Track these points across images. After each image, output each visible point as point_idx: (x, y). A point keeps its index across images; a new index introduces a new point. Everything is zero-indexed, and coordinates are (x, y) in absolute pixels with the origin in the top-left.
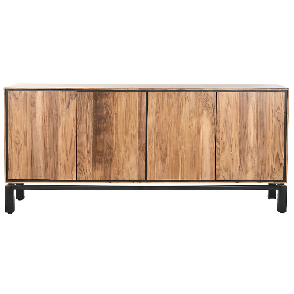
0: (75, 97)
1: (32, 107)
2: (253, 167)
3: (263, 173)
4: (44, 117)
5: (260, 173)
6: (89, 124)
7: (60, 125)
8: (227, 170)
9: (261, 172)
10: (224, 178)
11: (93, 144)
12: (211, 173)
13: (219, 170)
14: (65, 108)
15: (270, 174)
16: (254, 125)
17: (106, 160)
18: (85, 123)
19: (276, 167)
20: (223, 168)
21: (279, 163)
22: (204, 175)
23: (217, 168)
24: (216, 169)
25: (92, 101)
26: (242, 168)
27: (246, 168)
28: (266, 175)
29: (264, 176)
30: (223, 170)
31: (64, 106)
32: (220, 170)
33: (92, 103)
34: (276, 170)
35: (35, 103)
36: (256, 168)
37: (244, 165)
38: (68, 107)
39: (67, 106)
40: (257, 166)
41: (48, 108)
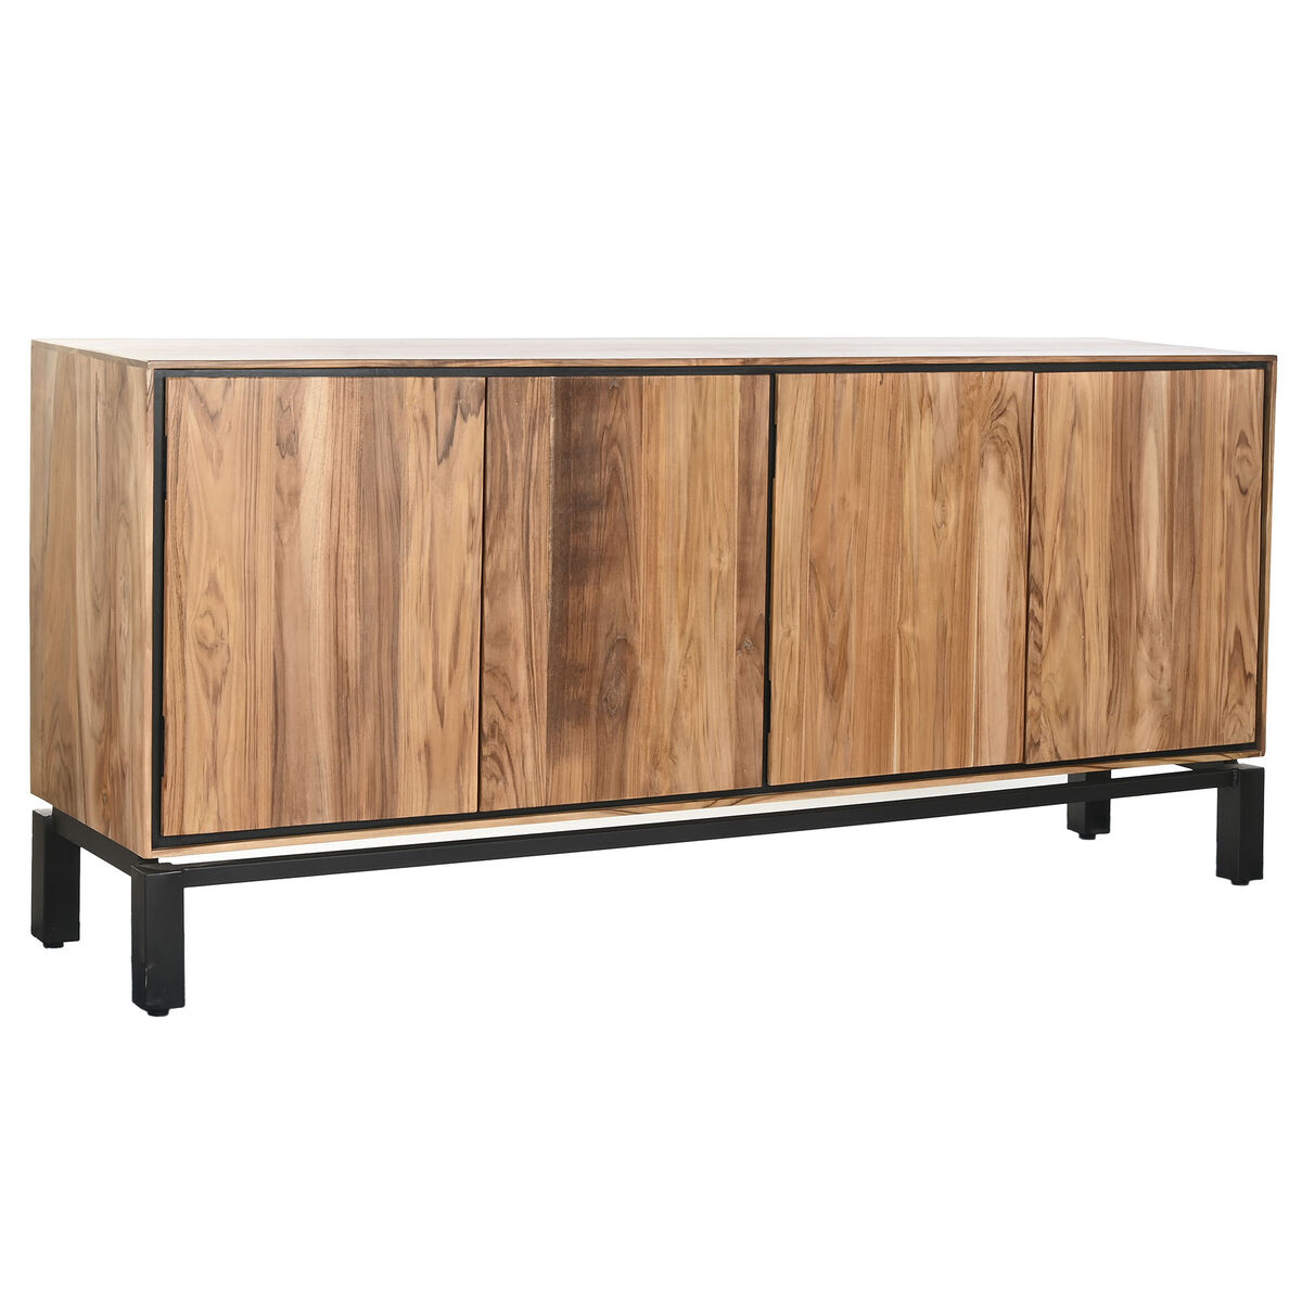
0: (481, 404)
1: (283, 457)
2: (1155, 697)
3: (1189, 717)
4: (335, 509)
5: (1178, 718)
6: (536, 533)
7: (407, 547)
8: (1067, 713)
9: (1183, 716)
10: (1056, 750)
11: (551, 631)
12: (1010, 733)
13: (1039, 717)
14: (433, 458)
15: (1213, 719)
16: (1162, 514)
17: (604, 705)
18: (518, 531)
19: (1233, 689)
20: (1052, 707)
21: (1242, 671)
22: (985, 746)
23: (1033, 710)
24: (1028, 715)
25: (552, 419)
26: (1118, 701)
27: (1133, 703)
28: (1199, 725)
29: (1191, 731)
30: (1053, 715)
31: (429, 448)
32: (1042, 716)
33: (551, 431)
34: (1232, 702)
35: (296, 440)
36: (1166, 701)
37: (1124, 690)
38: (446, 454)
39: (441, 449)
40: (1169, 690)
41: (354, 463)
